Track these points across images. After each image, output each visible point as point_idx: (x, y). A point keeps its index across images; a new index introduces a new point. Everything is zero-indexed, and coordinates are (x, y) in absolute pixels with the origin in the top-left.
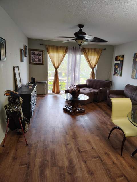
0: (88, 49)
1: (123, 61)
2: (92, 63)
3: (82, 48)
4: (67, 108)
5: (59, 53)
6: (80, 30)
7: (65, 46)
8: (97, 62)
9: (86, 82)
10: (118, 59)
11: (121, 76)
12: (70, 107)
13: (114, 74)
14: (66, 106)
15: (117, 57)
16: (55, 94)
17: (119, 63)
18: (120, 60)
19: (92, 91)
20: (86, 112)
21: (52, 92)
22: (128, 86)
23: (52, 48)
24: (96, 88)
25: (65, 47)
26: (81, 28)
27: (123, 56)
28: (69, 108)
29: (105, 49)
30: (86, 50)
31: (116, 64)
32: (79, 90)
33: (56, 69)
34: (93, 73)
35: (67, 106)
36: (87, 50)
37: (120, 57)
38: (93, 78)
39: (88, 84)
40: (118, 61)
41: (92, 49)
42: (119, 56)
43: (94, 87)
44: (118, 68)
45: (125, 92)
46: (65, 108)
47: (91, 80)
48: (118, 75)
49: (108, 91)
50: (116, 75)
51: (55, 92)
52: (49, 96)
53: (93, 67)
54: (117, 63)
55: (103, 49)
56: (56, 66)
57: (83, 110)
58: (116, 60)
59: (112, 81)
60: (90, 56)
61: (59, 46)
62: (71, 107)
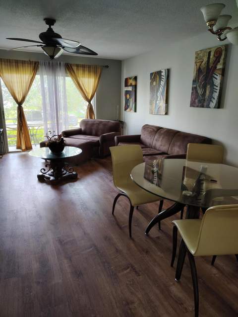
0: (78, 66)
1: (136, 86)
2: (87, 91)
3: (66, 64)
4: (45, 173)
5: (22, 73)
6: (48, 29)
7: (31, 60)
8: (96, 89)
9: (80, 126)
10: (129, 84)
11: (135, 111)
12: (50, 172)
13: (126, 109)
14: (43, 171)
15: (127, 80)
16: (23, 151)
17: (131, 90)
18: (131, 85)
19: (89, 141)
20: (78, 177)
21: (17, 148)
22: (146, 127)
23: (6, 63)
24: (96, 135)
25: (32, 62)
26: (50, 26)
27: (136, 78)
28: (47, 173)
29: (107, 67)
30: (73, 67)
31: (127, 92)
32: (63, 139)
33: (20, 104)
34: (90, 109)
35: (45, 170)
36: (75, 68)
37: (131, 80)
38: (91, 117)
39: (83, 129)
40: (129, 87)
41: (84, 66)
42: (130, 78)
43: (94, 132)
44: (130, 98)
45: (141, 137)
46: (41, 174)
47: (88, 122)
48: (132, 111)
49: (116, 137)
50: (128, 110)
51: (23, 147)
52: (11, 155)
53: (89, 98)
54: (128, 90)
55: (103, 66)
56: (20, 98)
57: (74, 173)
58: (126, 85)
59: (123, 121)
60: (82, 79)
61: (20, 61)
62: (52, 170)
